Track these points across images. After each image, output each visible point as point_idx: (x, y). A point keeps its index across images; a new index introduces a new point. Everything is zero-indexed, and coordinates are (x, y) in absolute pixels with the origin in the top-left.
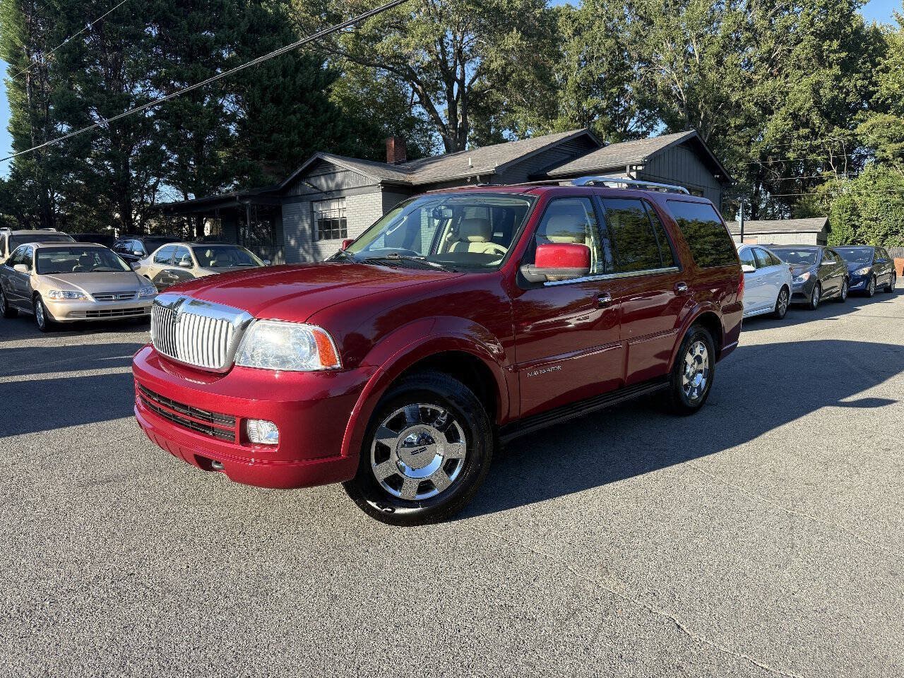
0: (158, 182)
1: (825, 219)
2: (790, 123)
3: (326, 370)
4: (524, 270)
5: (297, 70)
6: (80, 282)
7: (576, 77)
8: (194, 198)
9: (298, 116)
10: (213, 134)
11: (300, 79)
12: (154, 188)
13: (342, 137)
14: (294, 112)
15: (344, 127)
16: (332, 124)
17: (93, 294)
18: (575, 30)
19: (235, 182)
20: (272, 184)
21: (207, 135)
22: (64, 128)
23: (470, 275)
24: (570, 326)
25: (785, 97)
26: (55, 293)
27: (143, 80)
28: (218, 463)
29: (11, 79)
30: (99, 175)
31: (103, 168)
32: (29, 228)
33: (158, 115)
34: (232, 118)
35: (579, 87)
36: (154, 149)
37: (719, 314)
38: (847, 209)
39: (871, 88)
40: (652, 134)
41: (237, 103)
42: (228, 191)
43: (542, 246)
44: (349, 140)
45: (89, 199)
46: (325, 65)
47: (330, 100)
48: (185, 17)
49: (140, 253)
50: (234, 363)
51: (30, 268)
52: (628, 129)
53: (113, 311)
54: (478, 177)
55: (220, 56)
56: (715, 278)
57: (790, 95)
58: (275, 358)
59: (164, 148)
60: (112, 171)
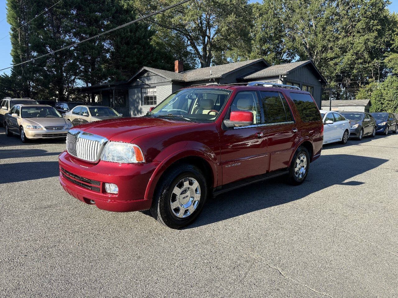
0: (75, 78)
1: (369, 100)
2: (355, 57)
3: (139, 163)
4: (225, 122)
5: (136, 30)
6: (40, 122)
7: (260, 35)
8: (91, 85)
9: (137, 50)
10: (99, 58)
11: (137, 34)
12: (74, 81)
13: (156, 60)
14: (135, 49)
15: (157, 55)
16: (152, 54)
17: (45, 127)
18: (260, 14)
19: (109, 79)
20: (125, 80)
21: (97, 58)
22: (35, 54)
23: (202, 124)
24: (248, 146)
25: (353, 45)
26: (29, 126)
27: (69, 34)
28: (93, 201)
29: (12, 32)
30: (49, 75)
31: (52, 72)
32: (19, 97)
33: (76, 49)
34: (108, 51)
35: (261, 39)
36: (74, 64)
37: (312, 142)
38: (379, 96)
39: (391, 42)
40: (293, 61)
41: (110, 44)
42: (105, 83)
43: (233, 112)
44: (159, 61)
45: (45, 85)
46: (149, 28)
47: (151, 43)
48: (88, 6)
49: (67, 109)
50: (100, 159)
51: (19, 115)
52: (282, 58)
53: (54, 134)
54: (214, 79)
55: (103, 23)
56: (313, 126)
57: (355, 44)
58: (118, 157)
59: (78, 63)
60: (55, 73)
